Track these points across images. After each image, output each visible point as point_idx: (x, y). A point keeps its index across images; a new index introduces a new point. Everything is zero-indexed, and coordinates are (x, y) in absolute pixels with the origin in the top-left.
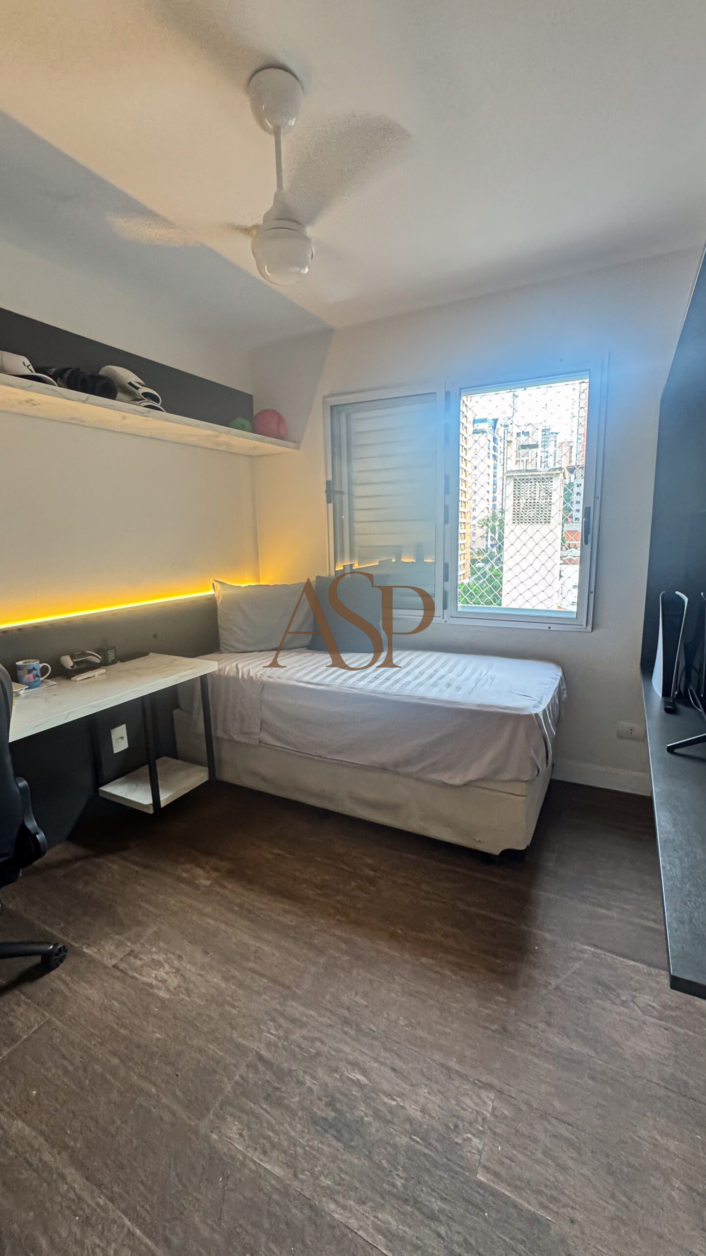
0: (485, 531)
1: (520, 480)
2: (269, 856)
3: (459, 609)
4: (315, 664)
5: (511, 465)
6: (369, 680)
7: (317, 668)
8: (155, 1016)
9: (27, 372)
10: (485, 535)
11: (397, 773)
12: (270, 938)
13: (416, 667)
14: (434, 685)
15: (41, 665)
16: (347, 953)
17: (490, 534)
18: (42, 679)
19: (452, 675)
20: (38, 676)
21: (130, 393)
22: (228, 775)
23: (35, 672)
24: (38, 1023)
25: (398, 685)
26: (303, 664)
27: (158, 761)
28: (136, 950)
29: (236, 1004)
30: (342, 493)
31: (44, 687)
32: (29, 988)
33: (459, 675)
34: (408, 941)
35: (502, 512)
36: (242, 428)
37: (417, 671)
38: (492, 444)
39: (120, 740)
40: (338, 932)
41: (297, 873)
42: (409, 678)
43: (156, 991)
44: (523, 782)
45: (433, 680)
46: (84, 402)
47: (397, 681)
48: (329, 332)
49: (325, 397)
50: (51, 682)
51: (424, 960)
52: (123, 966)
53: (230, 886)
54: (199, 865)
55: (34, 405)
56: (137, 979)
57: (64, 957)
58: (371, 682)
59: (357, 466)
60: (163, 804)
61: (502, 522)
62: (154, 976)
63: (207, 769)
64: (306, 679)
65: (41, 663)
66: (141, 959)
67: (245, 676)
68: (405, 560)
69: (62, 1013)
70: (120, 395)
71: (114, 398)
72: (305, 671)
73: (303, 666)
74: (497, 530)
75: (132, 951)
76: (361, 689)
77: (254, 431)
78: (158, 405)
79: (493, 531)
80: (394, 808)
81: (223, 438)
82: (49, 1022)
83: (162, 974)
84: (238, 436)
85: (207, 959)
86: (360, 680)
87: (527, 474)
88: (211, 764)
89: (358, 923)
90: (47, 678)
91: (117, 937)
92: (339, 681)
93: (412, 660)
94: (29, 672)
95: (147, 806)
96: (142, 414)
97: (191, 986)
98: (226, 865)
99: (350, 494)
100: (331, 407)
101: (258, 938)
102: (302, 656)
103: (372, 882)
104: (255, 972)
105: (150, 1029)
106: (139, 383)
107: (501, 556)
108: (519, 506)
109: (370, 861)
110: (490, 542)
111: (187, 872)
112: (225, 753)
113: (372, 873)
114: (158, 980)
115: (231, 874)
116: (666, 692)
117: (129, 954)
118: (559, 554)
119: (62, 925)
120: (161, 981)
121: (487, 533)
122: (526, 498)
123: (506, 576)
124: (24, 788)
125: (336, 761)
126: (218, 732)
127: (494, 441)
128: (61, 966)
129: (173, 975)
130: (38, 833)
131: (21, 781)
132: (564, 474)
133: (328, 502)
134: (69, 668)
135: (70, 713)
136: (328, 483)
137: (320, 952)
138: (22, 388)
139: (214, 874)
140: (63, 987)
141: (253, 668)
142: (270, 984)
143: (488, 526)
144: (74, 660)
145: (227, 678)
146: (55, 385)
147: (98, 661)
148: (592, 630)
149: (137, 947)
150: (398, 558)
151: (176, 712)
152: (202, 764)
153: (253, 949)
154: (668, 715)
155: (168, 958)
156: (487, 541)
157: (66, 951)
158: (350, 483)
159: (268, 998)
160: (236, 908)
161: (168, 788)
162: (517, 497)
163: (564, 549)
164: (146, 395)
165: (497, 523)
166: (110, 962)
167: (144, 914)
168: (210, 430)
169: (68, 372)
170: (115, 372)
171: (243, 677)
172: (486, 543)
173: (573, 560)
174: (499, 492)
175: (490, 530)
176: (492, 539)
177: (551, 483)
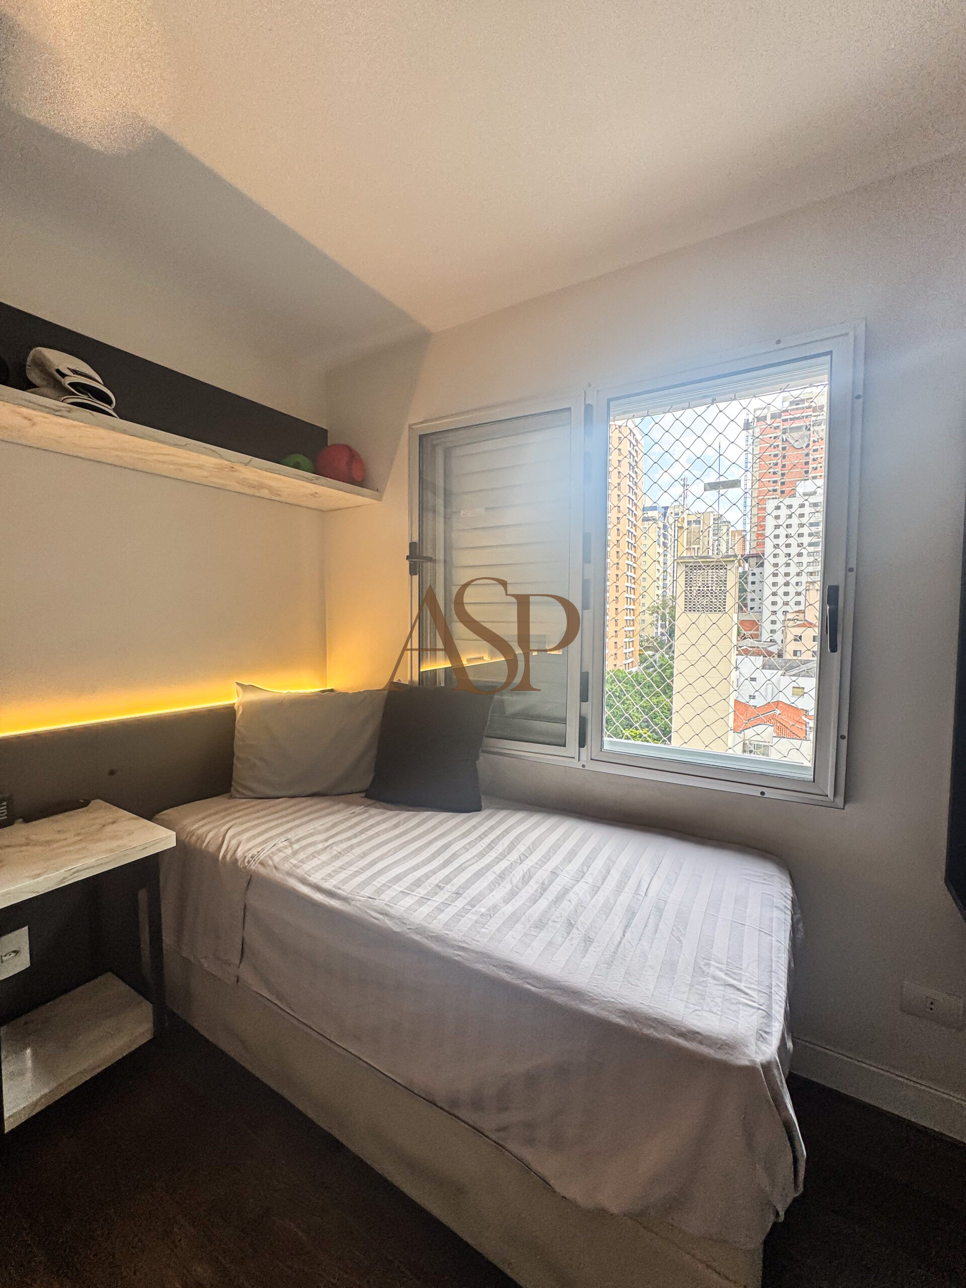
0: (655, 618)
1: (692, 567)
3: (606, 747)
5: (682, 552)
6: (424, 893)
10: (655, 623)
17: (660, 622)
19: (579, 892)
22: (200, 1024)
25: (471, 916)
30: (434, 561)
35: (674, 598)
37: (519, 873)
38: (662, 531)
42: (498, 895)
45: (540, 905)
47: (475, 903)
48: (424, 337)
49: (413, 425)
58: (426, 899)
61: (673, 608)
67: (229, 856)
72: (327, 856)
74: (667, 617)
78: (110, 409)
79: (663, 619)
86: (405, 892)
87: (700, 560)
92: (368, 891)
99: (448, 562)
107: (672, 645)
108: (691, 593)
110: (660, 630)
112: (196, 987)
118: (736, 644)
121: (657, 621)
122: (699, 585)
123: (679, 665)
127: (664, 529)
132: (739, 562)
133: (413, 571)
136: (412, 545)
141: (252, 839)
143: (658, 614)
148: (846, 803)
156: (657, 629)
158: (448, 548)
162: (688, 582)
163: (739, 639)
164: (79, 387)
165: (668, 610)
170: (45, 357)
171: (224, 856)
172: (655, 631)
173: (751, 651)
174: (669, 578)
175: (660, 618)
176: (662, 627)
177: (725, 571)
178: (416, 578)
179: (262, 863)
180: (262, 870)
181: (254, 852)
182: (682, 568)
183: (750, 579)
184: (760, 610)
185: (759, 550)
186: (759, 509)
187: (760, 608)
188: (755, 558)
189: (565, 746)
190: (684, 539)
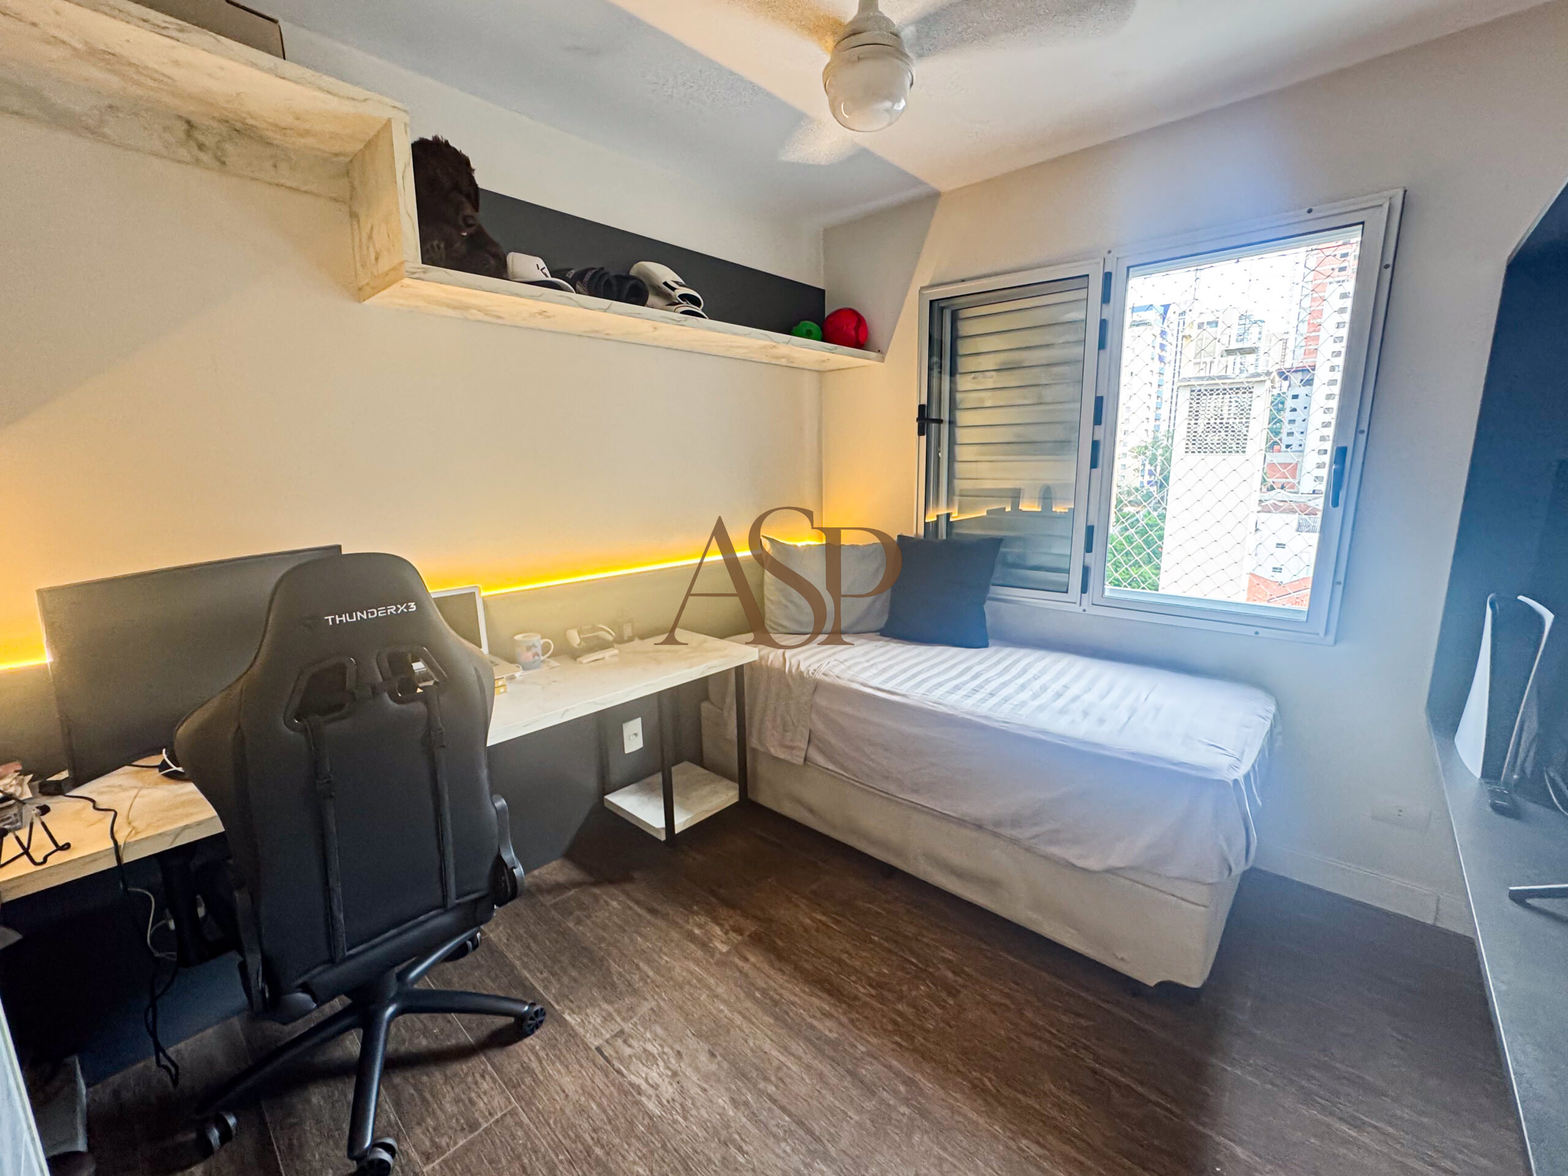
0: (1141, 463)
1: (1200, 390)
2: (808, 921)
4: (889, 659)
5: (1189, 371)
6: (965, 693)
7: (891, 667)
8: (638, 1139)
9: (541, 277)
10: (1141, 468)
11: (996, 835)
12: (800, 1052)
13: (1036, 678)
14: (1063, 711)
15: (542, 641)
16: (906, 1101)
17: (1148, 467)
18: (542, 658)
19: (1089, 697)
20: (538, 655)
21: (665, 294)
22: (765, 799)
23: (534, 650)
24: (501, 1110)
25: (1007, 707)
26: (873, 658)
27: (673, 769)
28: (627, 1030)
29: (745, 1148)
30: (940, 421)
31: (544, 668)
32: (499, 1056)
33: (1102, 698)
34: (1002, 1105)
35: (1170, 436)
36: (808, 335)
37: (1037, 685)
38: (1159, 340)
39: (633, 739)
40: (895, 1063)
41: (844, 956)
42: (1025, 695)
43: (644, 1099)
44: (1205, 884)
45: (1061, 702)
46: (605, 311)
47: (1006, 700)
48: (934, 197)
49: (922, 288)
50: (553, 663)
51: (1024, 1143)
52: (608, 1051)
53: (752, 959)
54: (716, 920)
55: (549, 317)
56: (623, 1075)
57: (541, 1022)
58: (968, 696)
59: (964, 383)
60: (678, 829)
61: (1168, 449)
62: (644, 1075)
63: (737, 786)
64: (875, 682)
65: (542, 638)
66: (630, 1046)
67: (794, 670)
68: (1024, 507)
69: (529, 1103)
70: (652, 299)
71: (643, 304)
72: (874, 671)
73: (872, 662)
74: (1159, 460)
75: (622, 1032)
76: (952, 707)
77: (824, 340)
78: (699, 310)
79: (1153, 463)
80: (992, 884)
81: (783, 350)
82: (513, 1113)
83: (654, 1075)
84: (801, 346)
85: (713, 1067)
86: (950, 692)
87: (1213, 382)
88: (744, 779)
89: (924, 1055)
90: (549, 657)
91: (605, 1006)
92: (921, 690)
93: (1029, 666)
94: (529, 649)
95: (657, 830)
96: (678, 322)
97: (689, 1103)
98: (751, 927)
99: (952, 423)
100: (931, 302)
101: (785, 1049)
102: (871, 645)
103: (953, 992)
104: (774, 1101)
105: (631, 1157)
106: (677, 283)
107: (1162, 498)
108: (1196, 427)
109: (949, 955)
110: (1147, 478)
111: (700, 926)
112: (763, 770)
113: (950, 975)
114: (648, 1084)
115: (757, 941)
116: (1491, 771)
117: (616, 1036)
118: (1257, 496)
119: (545, 975)
120: (652, 1086)
121: (1144, 465)
122: (1209, 417)
123: (1169, 527)
124: (503, 808)
125: (908, 803)
126: (753, 742)
127: (1162, 337)
128: (537, 1032)
129: (667, 1080)
130: (515, 868)
131: (498, 800)
132: (1273, 381)
133: (921, 432)
134: (576, 646)
135: (567, 710)
136: (921, 408)
137: (870, 1090)
138: (532, 297)
139: (735, 937)
140: (535, 1065)
141: (806, 659)
142: (794, 1127)
143: (1146, 456)
144: (582, 636)
145: (769, 670)
146: (571, 292)
147: (610, 638)
148: (1336, 642)
149: (627, 1027)
150: (1015, 506)
151: (705, 705)
152: (730, 778)
153: (776, 1063)
154: (1501, 820)
155: (664, 1053)
156: (1143, 476)
157: (544, 1014)
158: (953, 406)
159: (788, 1149)
160: (758, 995)
161: (685, 808)
162: (1193, 416)
163: (1264, 490)
164: (684, 297)
165: (1160, 451)
166: (595, 1042)
167: (641, 979)
168: (764, 340)
169: (590, 274)
170: (649, 270)
171: (790, 671)
172: (1141, 479)
173: (1281, 507)
174: (1166, 407)
175: (1147, 461)
176: (1151, 473)
177: (1250, 395)
178: (924, 438)
179: (824, 674)
180: (826, 679)
181: (815, 666)
182: (1185, 395)
183: (1290, 403)
184: (1300, 449)
185: (1308, 362)
186: (1313, 300)
187: (1300, 445)
188: (1300, 373)
189: (1067, 592)
190: (1190, 350)
